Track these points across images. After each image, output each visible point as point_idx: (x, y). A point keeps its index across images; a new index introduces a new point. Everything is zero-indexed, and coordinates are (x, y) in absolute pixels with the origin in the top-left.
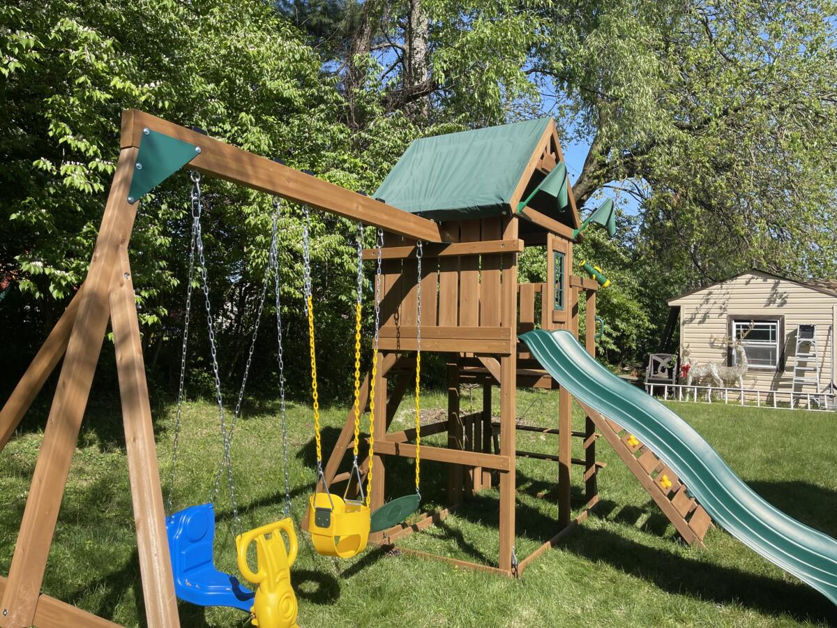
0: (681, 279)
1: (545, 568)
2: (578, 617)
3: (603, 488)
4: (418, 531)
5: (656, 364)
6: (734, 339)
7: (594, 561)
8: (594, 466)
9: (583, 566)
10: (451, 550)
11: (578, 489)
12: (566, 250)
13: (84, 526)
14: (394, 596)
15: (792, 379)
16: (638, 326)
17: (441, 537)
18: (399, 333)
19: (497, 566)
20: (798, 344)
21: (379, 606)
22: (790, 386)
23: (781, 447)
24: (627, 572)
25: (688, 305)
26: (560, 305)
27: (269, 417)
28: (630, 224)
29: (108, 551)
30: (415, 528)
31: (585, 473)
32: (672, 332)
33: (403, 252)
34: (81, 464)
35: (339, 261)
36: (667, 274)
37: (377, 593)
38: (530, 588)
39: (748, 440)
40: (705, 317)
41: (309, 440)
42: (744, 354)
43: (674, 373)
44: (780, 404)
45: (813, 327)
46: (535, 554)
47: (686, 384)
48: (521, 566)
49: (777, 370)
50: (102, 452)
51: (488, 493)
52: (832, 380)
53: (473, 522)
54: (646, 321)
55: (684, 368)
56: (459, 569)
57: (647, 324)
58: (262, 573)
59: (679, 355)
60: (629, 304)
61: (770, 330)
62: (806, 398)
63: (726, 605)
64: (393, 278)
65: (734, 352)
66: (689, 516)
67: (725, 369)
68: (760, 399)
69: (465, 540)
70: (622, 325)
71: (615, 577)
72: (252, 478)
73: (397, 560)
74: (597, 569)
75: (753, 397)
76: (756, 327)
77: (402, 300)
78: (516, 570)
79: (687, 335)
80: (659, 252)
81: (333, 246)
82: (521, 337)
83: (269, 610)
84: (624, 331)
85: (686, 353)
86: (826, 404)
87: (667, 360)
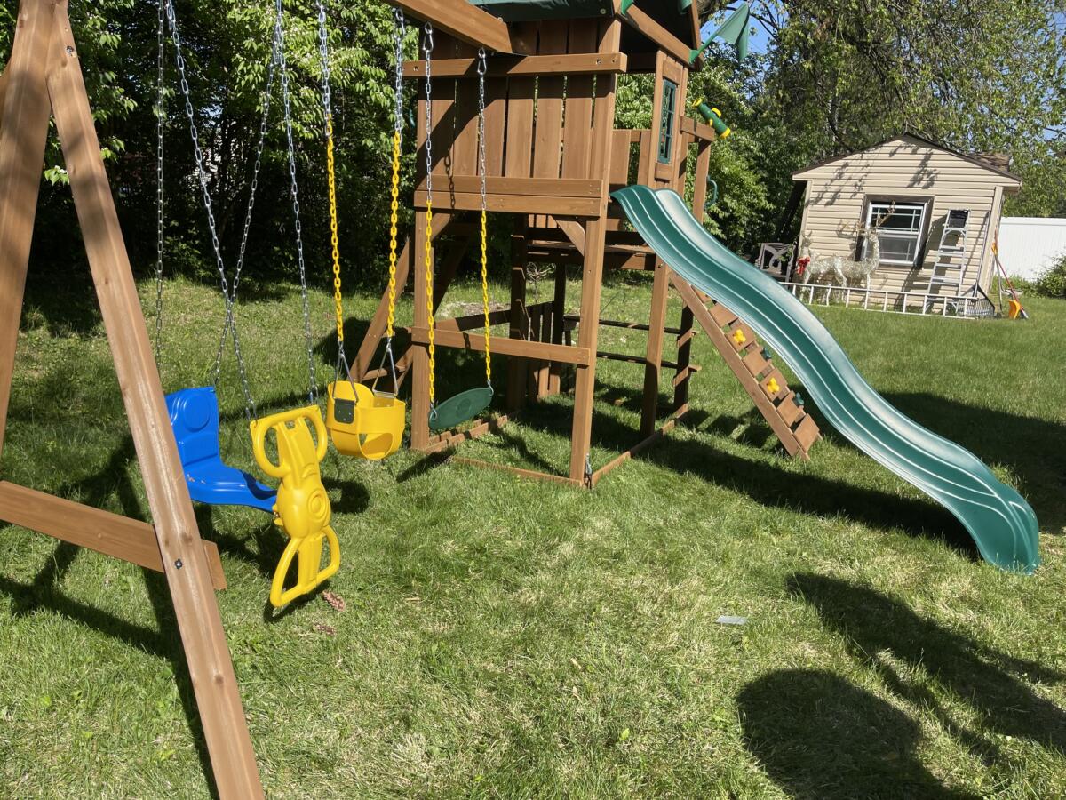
0: (811, 146)
1: (622, 479)
2: (660, 528)
3: (694, 397)
4: (471, 439)
5: (768, 256)
6: (868, 227)
7: (681, 472)
8: (687, 369)
9: (667, 477)
10: (511, 459)
11: (664, 397)
12: (679, 79)
13: (42, 425)
14: (445, 505)
15: (929, 279)
16: (751, 206)
17: (499, 446)
18: (452, 183)
19: (567, 476)
20: (944, 234)
21: (428, 516)
22: (925, 287)
23: (907, 355)
24: (718, 484)
25: (816, 179)
26: (666, 157)
27: (275, 303)
28: (754, 66)
29: (78, 453)
30: (468, 436)
31: (675, 377)
32: (791, 218)
33: (458, 67)
34: (27, 350)
35: (363, 88)
36: (795, 139)
37: (424, 503)
38: (605, 498)
39: (869, 347)
40: (836, 196)
41: (328, 333)
42: (877, 245)
43: (789, 268)
44: (910, 308)
45: (967, 213)
46: (611, 464)
47: (801, 282)
48: (595, 476)
49: (913, 267)
50: (53, 336)
51: (555, 400)
52: (978, 281)
53: (537, 430)
54: (763, 198)
55: (802, 262)
56: (521, 479)
57: (764, 203)
58: (285, 467)
59: (797, 245)
60: (744, 176)
61: (914, 215)
62: (943, 302)
63: (829, 518)
64: (443, 106)
65: (865, 244)
66: (795, 426)
67: (852, 264)
68: (888, 302)
69: (528, 449)
70: (732, 203)
71: (703, 489)
72: (257, 375)
73: (447, 469)
74: (683, 481)
75: (879, 300)
76: (898, 211)
77: (455, 139)
78: (590, 480)
79: (812, 220)
80: (788, 107)
81: (354, 63)
82: (614, 194)
83: (296, 508)
84: (734, 210)
85: (807, 243)
86: (965, 310)
87: (782, 251)
